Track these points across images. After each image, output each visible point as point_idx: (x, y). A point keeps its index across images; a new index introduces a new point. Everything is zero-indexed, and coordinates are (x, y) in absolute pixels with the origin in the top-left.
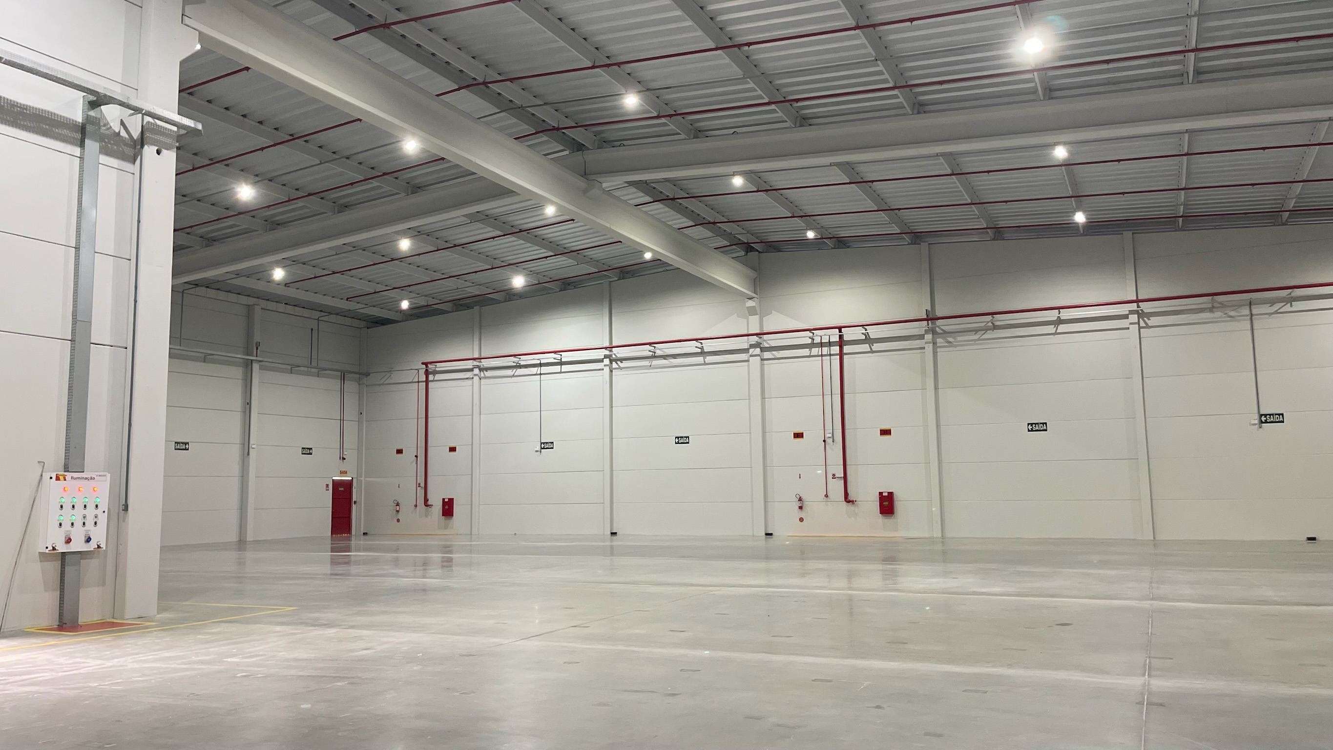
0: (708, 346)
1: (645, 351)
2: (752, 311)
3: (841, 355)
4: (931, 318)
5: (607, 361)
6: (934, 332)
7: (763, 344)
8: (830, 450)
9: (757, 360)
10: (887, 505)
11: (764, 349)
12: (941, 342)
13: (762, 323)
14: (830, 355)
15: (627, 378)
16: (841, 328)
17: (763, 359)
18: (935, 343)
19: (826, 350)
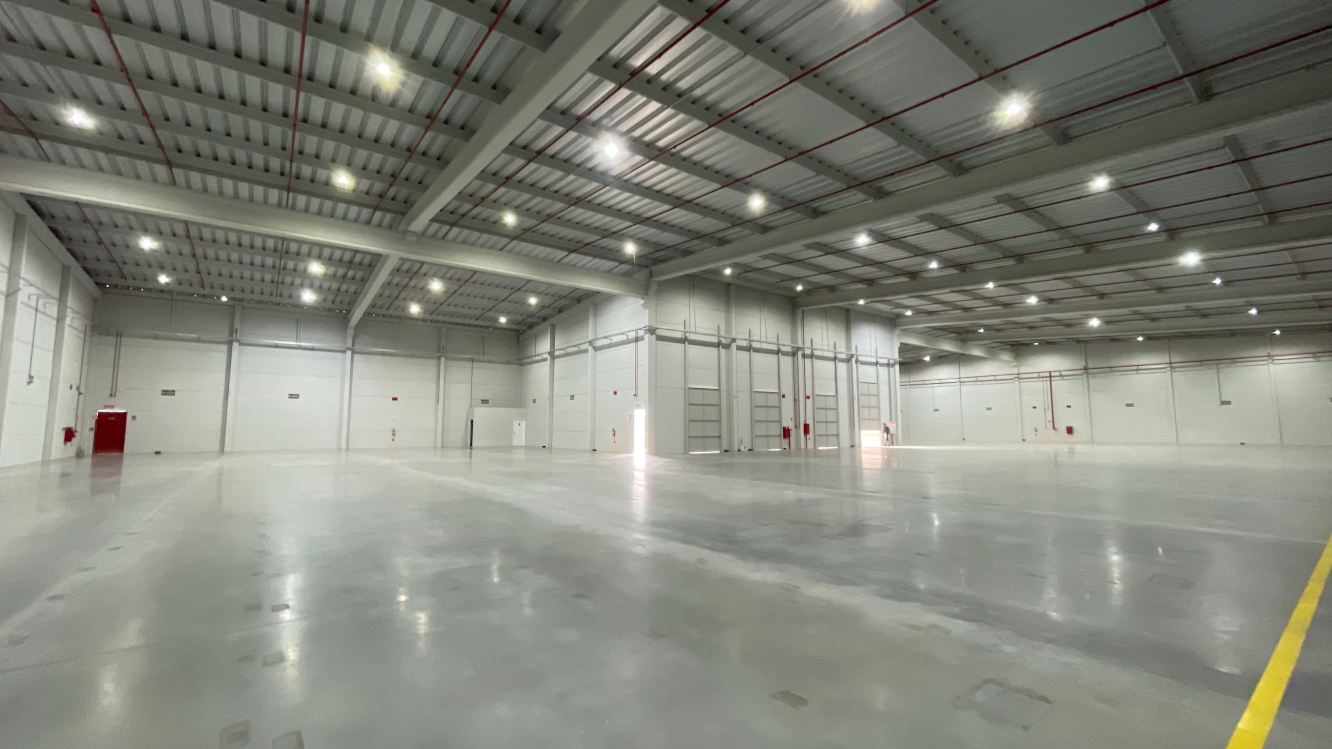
0: (998, 378)
1: (973, 379)
2: (1015, 366)
3: (1051, 381)
4: (1086, 368)
5: (959, 383)
6: (1087, 373)
7: (1019, 377)
8: (1047, 412)
9: (1018, 382)
10: (1070, 430)
11: (1020, 379)
12: (1090, 376)
13: (1019, 370)
14: (1046, 381)
15: (966, 389)
16: (1050, 372)
17: (1020, 382)
18: (1088, 377)
19: (1044, 379)
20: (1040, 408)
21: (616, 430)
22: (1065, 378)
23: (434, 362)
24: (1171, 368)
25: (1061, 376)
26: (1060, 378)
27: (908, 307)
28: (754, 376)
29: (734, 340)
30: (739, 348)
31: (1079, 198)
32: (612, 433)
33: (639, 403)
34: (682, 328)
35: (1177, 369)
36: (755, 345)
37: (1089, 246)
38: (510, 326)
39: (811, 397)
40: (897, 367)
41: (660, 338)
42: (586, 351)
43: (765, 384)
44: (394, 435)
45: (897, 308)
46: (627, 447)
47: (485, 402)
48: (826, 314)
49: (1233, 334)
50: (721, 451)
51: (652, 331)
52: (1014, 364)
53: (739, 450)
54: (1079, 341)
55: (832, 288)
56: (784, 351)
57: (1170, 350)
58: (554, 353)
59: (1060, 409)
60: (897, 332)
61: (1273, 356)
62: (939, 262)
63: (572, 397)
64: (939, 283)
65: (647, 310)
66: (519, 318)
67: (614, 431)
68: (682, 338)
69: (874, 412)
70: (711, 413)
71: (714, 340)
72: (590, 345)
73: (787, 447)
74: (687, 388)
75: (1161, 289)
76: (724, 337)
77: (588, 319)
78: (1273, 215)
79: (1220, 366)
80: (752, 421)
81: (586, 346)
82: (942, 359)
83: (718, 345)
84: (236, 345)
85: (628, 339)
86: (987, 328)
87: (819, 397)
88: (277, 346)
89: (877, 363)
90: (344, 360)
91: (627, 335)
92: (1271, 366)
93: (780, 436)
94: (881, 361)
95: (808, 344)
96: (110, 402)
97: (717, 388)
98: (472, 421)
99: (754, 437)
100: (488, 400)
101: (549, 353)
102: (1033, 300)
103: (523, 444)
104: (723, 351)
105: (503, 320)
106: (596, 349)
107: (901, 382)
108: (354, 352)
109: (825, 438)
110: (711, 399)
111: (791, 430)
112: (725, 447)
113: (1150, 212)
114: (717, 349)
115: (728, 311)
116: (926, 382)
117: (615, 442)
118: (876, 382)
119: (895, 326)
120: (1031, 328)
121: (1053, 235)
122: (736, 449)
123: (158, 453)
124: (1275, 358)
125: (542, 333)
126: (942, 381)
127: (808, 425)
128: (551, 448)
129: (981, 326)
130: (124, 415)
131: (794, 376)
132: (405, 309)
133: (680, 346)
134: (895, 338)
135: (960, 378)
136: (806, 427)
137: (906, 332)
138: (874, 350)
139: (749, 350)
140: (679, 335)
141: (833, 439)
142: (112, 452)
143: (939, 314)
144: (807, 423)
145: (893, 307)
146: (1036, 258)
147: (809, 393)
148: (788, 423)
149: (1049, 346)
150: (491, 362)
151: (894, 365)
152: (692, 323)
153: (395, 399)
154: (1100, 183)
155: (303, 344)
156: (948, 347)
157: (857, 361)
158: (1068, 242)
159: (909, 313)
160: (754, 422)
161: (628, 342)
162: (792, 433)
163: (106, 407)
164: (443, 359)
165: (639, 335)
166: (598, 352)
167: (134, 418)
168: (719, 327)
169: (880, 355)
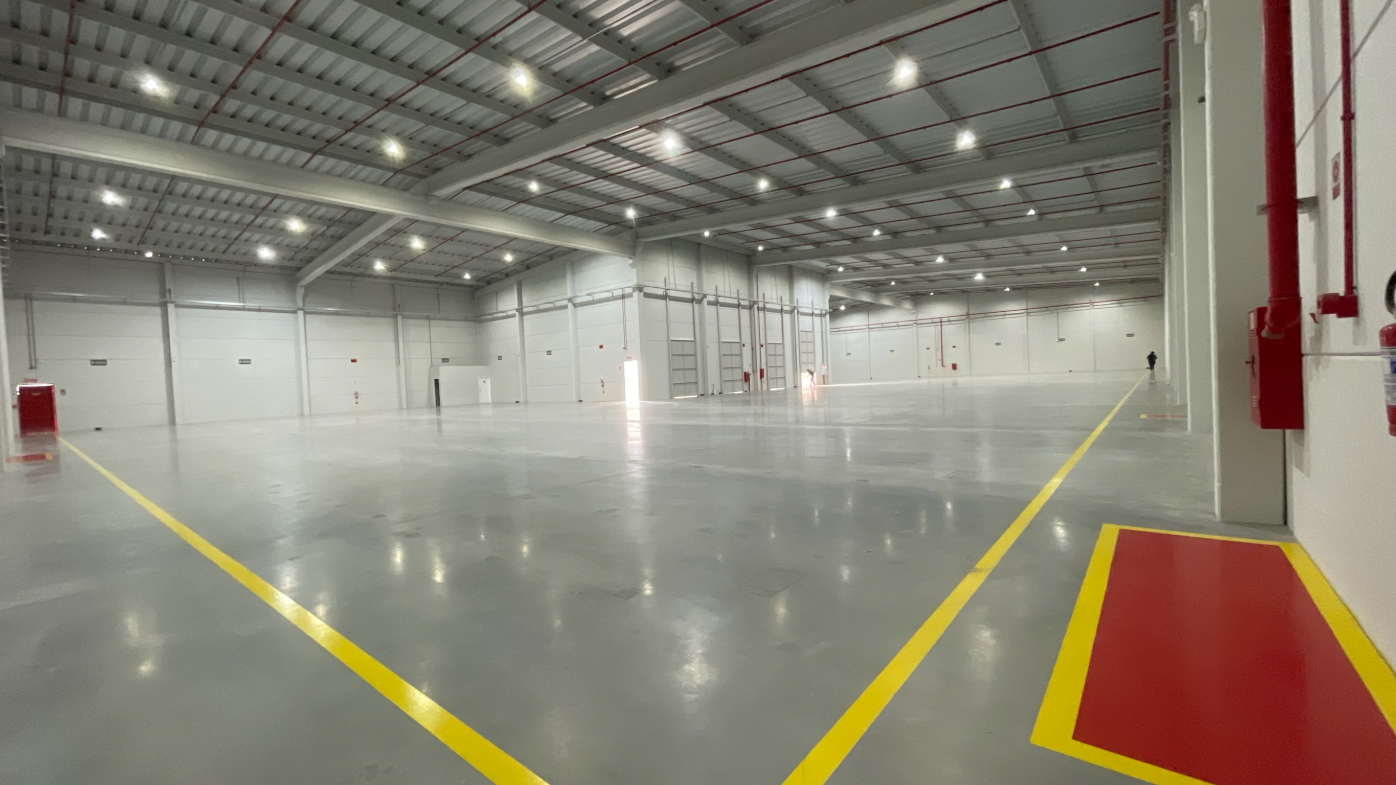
0: (900, 324)
1: (880, 326)
2: (914, 313)
3: (941, 325)
4: (968, 315)
5: (867, 329)
6: (969, 318)
7: (917, 323)
8: (937, 352)
9: (915, 327)
10: (954, 367)
11: (917, 324)
12: (971, 321)
13: (916, 317)
14: (938, 325)
15: (874, 334)
16: (941, 318)
17: (917, 327)
18: (969, 321)
19: (936, 324)
20: (932, 349)
21: (603, 380)
22: (952, 323)
23: (390, 321)
24: (1028, 313)
25: (949, 321)
26: (948, 323)
27: (839, 264)
28: (721, 328)
29: (705, 296)
30: (710, 303)
31: (991, 191)
32: (600, 384)
33: (629, 356)
34: (662, 285)
35: (1031, 314)
36: (721, 300)
37: (988, 222)
38: (473, 283)
39: (764, 346)
40: (828, 316)
41: (647, 295)
42: (565, 307)
43: (730, 335)
44: (357, 397)
45: (831, 265)
46: (620, 395)
47: (445, 360)
48: (774, 271)
49: (1069, 285)
50: (698, 395)
51: (640, 289)
52: (913, 311)
53: (713, 394)
54: (964, 292)
55: (785, 249)
56: (743, 305)
57: (1027, 298)
58: (522, 310)
59: (948, 350)
60: (828, 285)
61: (1093, 303)
62: (880, 230)
63: (549, 353)
64: (877, 247)
65: (635, 270)
66: (482, 274)
67: (602, 382)
68: (664, 295)
69: (811, 356)
70: (689, 362)
71: (689, 296)
72: (569, 302)
73: (748, 390)
74: (670, 341)
75: (1028, 253)
76: (698, 294)
77: (565, 276)
78: (1102, 207)
79: (1059, 311)
80: (720, 368)
81: (565, 302)
82: (856, 308)
83: (692, 300)
84: (171, 308)
85: (613, 296)
86: (897, 281)
87: (770, 345)
88: (217, 308)
89: (812, 314)
90: (297, 320)
91: (613, 293)
92: (1092, 311)
93: (742, 380)
94: (816, 312)
95: (761, 299)
96: (32, 374)
97: (692, 339)
98: (437, 382)
99: (723, 381)
100: (448, 359)
101: (517, 310)
102: (940, 260)
103: (490, 401)
104: (696, 306)
105: (467, 276)
106: (575, 305)
107: (830, 329)
108: (305, 313)
109: (775, 380)
110: (689, 350)
111: (750, 374)
112: (701, 392)
113: (1031, 202)
114: (691, 304)
115: (699, 268)
116: (840, 329)
117: (604, 392)
118: (811, 330)
119: (826, 281)
120: (931, 281)
121: (968, 214)
122: (710, 393)
123: (98, 429)
124: (1095, 304)
125: (507, 288)
126: (854, 328)
127: (763, 369)
128: (526, 403)
129: (892, 280)
130: (49, 389)
131: (751, 327)
132: (370, 266)
133: (662, 303)
134: (826, 292)
135: (869, 325)
136: (762, 371)
137: (834, 286)
138: (810, 302)
139: (717, 305)
140: (660, 292)
141: (781, 381)
142: (43, 431)
143: (864, 270)
144: (762, 368)
145: (829, 264)
146: (951, 229)
147: (763, 342)
148: (748, 368)
149: (943, 295)
150: (447, 319)
151: (826, 314)
152: (672, 280)
153: (354, 361)
154: (1006, 184)
155: (249, 304)
156: (865, 298)
157: (798, 312)
158: (976, 219)
159: (841, 269)
160: (722, 368)
161: (614, 298)
162: (751, 377)
163: (27, 381)
164: (399, 318)
165: (625, 293)
166: (579, 309)
167: (63, 392)
168: (692, 284)
169: (815, 307)
